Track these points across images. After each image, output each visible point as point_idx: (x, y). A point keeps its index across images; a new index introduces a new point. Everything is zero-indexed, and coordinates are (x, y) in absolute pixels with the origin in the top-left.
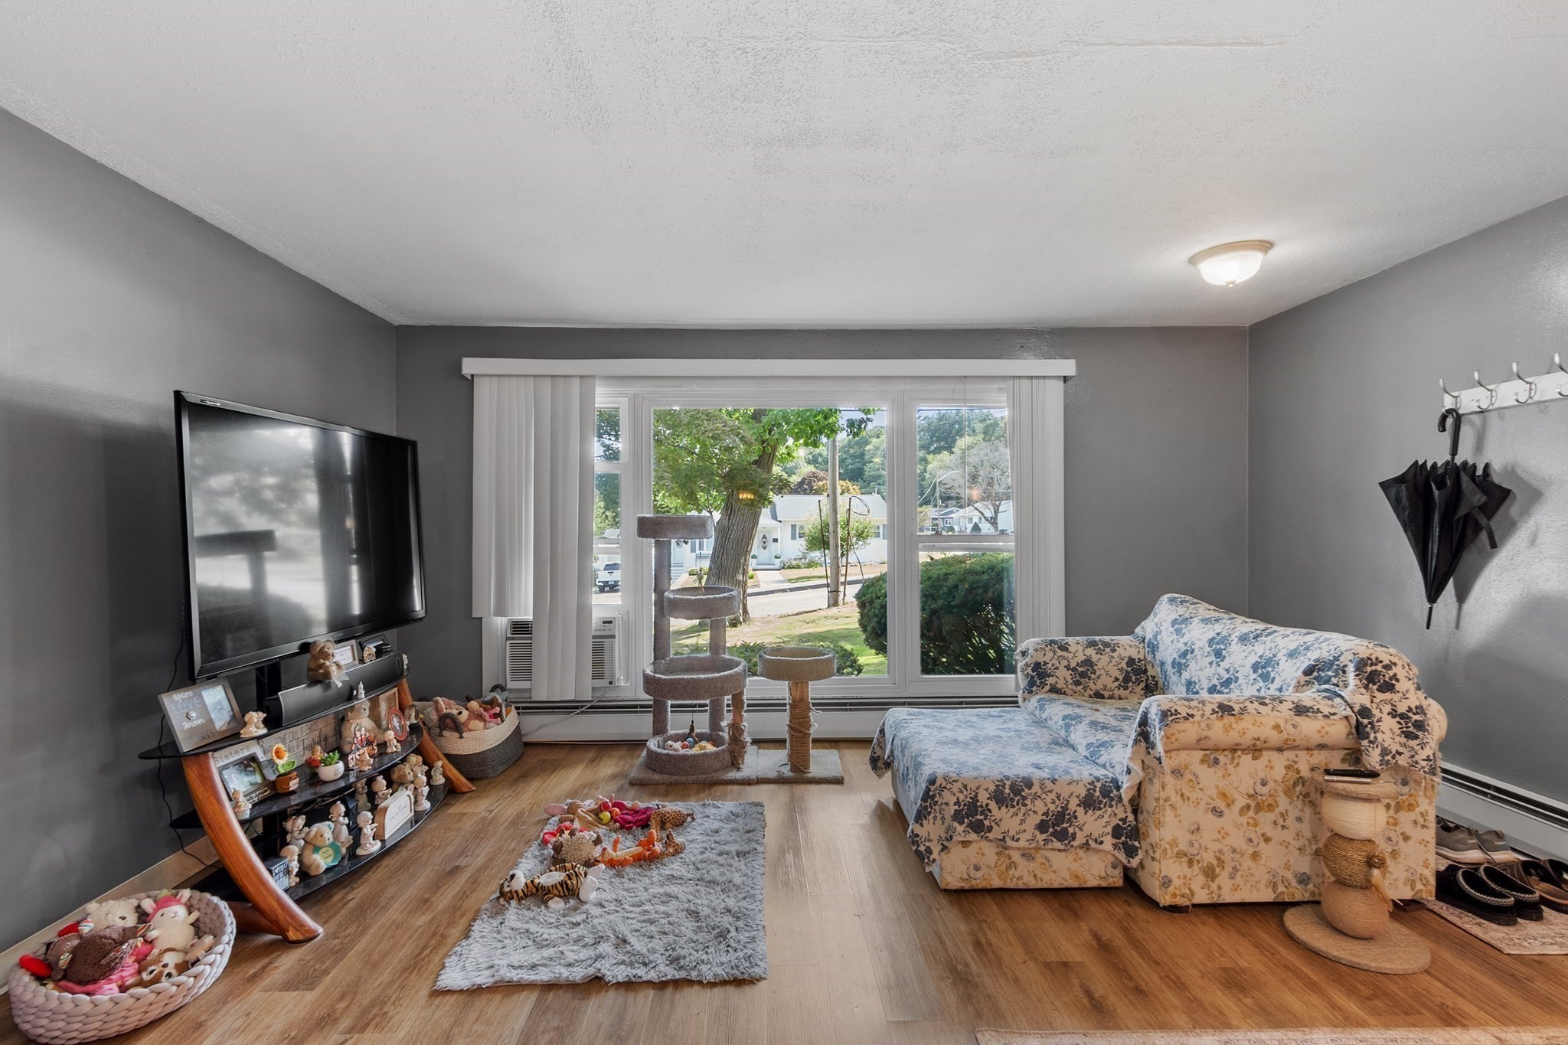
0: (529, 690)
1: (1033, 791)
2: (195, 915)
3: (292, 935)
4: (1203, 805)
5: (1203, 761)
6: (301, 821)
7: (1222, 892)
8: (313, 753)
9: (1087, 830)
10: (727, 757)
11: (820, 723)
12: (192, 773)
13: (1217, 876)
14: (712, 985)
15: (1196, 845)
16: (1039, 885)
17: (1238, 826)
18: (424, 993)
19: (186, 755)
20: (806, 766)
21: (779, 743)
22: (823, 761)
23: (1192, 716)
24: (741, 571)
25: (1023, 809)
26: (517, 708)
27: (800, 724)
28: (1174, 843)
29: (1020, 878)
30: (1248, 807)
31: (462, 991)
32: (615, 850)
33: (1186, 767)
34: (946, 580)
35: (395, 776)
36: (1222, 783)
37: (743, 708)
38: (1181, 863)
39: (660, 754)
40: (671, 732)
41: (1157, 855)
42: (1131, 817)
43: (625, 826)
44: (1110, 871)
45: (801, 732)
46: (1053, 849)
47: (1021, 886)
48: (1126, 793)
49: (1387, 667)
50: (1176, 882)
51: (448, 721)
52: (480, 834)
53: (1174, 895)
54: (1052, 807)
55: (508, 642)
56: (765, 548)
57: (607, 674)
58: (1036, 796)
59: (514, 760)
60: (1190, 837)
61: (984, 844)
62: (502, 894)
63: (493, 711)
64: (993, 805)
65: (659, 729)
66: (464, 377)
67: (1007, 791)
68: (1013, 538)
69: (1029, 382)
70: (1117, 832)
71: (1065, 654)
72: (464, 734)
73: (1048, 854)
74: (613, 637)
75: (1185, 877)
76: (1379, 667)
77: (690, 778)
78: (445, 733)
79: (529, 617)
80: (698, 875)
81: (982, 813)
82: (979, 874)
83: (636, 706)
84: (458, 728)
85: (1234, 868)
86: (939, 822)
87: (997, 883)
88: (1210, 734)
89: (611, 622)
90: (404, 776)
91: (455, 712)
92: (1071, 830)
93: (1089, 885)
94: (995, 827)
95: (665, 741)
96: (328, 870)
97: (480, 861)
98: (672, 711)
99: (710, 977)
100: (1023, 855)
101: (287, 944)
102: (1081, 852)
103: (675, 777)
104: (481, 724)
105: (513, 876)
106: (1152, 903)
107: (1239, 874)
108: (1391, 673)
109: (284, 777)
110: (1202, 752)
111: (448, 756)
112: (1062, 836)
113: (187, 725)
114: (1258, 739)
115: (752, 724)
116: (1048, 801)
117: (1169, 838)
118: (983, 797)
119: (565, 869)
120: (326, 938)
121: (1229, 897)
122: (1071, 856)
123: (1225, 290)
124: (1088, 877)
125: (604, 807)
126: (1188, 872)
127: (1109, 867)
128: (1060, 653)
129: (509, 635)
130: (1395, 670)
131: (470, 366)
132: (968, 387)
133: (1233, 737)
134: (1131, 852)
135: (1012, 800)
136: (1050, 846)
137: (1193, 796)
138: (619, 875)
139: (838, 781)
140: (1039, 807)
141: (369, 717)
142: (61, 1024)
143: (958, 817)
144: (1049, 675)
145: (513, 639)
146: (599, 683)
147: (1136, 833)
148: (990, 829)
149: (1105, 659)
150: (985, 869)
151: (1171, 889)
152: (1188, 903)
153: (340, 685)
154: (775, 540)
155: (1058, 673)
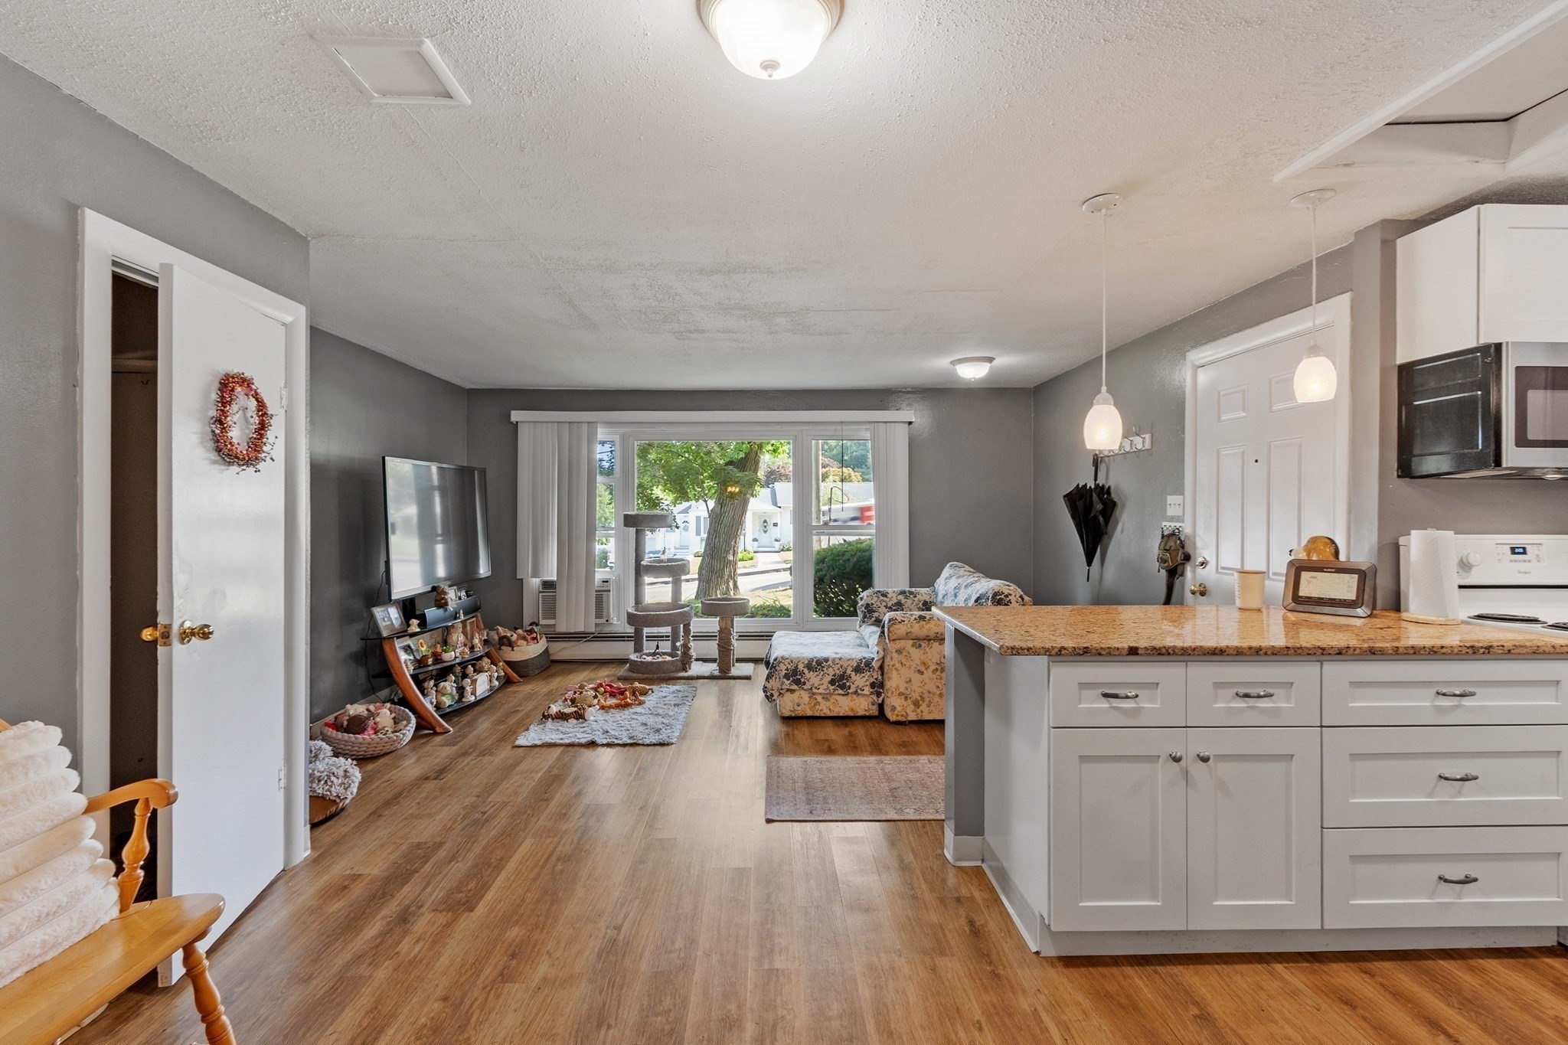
0: (554, 626)
1: (828, 664)
2: (393, 715)
3: (438, 730)
4: (913, 668)
5: (913, 646)
6: (432, 683)
7: (924, 714)
8: (436, 648)
9: (856, 684)
10: (679, 664)
11: (739, 648)
12: (387, 647)
13: (920, 705)
14: (648, 745)
15: (909, 689)
16: (832, 714)
17: (931, 679)
18: (509, 747)
19: (385, 638)
20: (729, 670)
21: (713, 660)
22: (738, 669)
23: (904, 621)
24: (731, 552)
25: (822, 673)
26: (547, 638)
27: (725, 643)
28: (897, 688)
29: (822, 710)
30: (937, 669)
31: (527, 746)
32: (605, 701)
33: (904, 649)
34: (843, 555)
35: (477, 667)
36: (923, 657)
37: (690, 634)
38: (901, 699)
39: (637, 661)
40: (645, 651)
41: (889, 695)
42: (880, 677)
43: (612, 695)
44: (871, 707)
45: (725, 648)
46: (839, 694)
47: (822, 715)
48: (875, 665)
49: (1007, 596)
50: (899, 709)
51: (505, 640)
52: (528, 697)
53: (897, 715)
54: (838, 672)
55: (541, 594)
56: (765, 532)
57: (605, 614)
58: (829, 666)
59: (545, 667)
60: (906, 685)
61: (802, 692)
62: (544, 716)
63: (532, 636)
64: (806, 671)
65: (638, 649)
66: (512, 423)
67: (814, 663)
68: (875, 527)
69: (884, 424)
70: (873, 685)
71: (885, 599)
72: (515, 648)
73: (837, 697)
74: (609, 591)
75: (903, 706)
76: (1002, 596)
77: (655, 676)
78: (503, 648)
79: (555, 578)
80: (650, 712)
81: (800, 675)
82: (800, 708)
83: (624, 637)
84: (511, 644)
85: (930, 701)
86: (778, 680)
87: (809, 713)
88: (912, 630)
89: (607, 582)
90: (483, 667)
91: (509, 635)
92: (848, 684)
93: (859, 714)
94: (807, 682)
95: (641, 656)
96: (449, 706)
97: (529, 708)
98: (647, 640)
99: (648, 742)
100: (823, 698)
101: (436, 734)
102: (854, 696)
103: (646, 675)
104: (525, 643)
105: (549, 707)
106: (888, 720)
107: (932, 705)
108: (1008, 599)
109: (425, 657)
110: (912, 641)
111: (505, 662)
112: (843, 687)
113: (384, 624)
114: (938, 633)
115: (696, 648)
116: (836, 669)
117: (895, 686)
118: (801, 667)
119: (577, 706)
120: (454, 732)
121: (927, 717)
122: (849, 698)
123: (969, 381)
124: (858, 710)
125: (601, 685)
126: (905, 704)
127: (870, 704)
128: (882, 598)
129: (541, 590)
130: (1010, 597)
131: (516, 416)
132: (845, 427)
133: (924, 632)
134: (879, 695)
135: (816, 668)
136: (836, 692)
137: (907, 664)
138: (607, 712)
139: (748, 678)
140: (831, 672)
141: (462, 632)
142: (350, 748)
143: (787, 677)
144: (875, 611)
145: (543, 592)
146: (600, 621)
147: (882, 685)
148: (804, 683)
149: (909, 601)
150: (802, 706)
151: (896, 712)
152: (905, 720)
153: (452, 610)
154: (775, 525)
155: (880, 610)
